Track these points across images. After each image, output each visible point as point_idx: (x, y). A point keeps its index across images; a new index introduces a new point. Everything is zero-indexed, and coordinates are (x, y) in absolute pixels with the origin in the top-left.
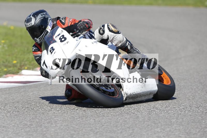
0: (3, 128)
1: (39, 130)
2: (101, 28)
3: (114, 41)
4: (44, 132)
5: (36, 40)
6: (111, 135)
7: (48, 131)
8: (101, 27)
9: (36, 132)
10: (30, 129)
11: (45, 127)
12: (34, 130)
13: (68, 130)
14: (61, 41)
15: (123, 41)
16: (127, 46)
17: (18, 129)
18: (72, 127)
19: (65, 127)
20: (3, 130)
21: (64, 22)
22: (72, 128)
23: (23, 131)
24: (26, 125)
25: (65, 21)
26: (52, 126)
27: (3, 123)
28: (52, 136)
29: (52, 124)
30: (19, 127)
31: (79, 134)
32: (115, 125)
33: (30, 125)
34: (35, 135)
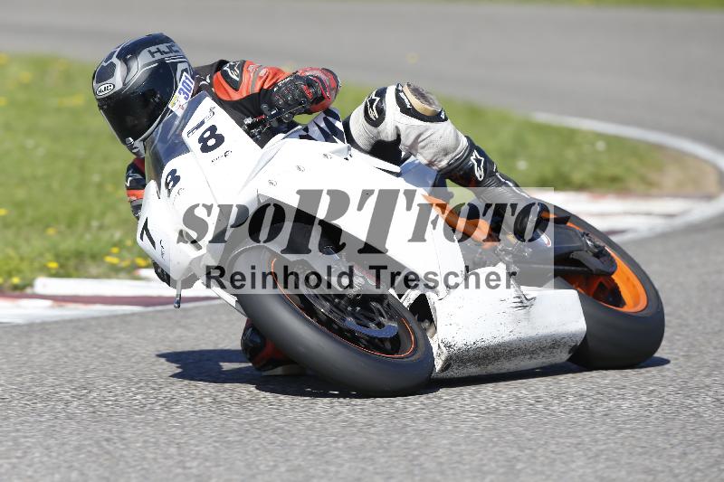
0: (273, 437)
1: (397, 443)
2: (372, 101)
3: (423, 147)
4: (415, 450)
5: (131, 148)
6: (647, 462)
7: (427, 445)
8: (374, 98)
9: (386, 450)
10: (365, 439)
11: (419, 433)
12: (379, 442)
13: (496, 444)
14: (205, 149)
15: (456, 148)
16: (473, 165)
17: (323, 439)
18: (511, 432)
19: (486, 434)
20: (272, 443)
21: (238, 79)
22: (510, 437)
23: (340, 445)
24: (352, 424)
25: (240, 76)
26: (442, 428)
27: (274, 418)
28: (441, 464)
29: (441, 423)
30: (329, 432)
31: (534, 457)
32: (660, 429)
33: (366, 424)
34: (383, 460)
